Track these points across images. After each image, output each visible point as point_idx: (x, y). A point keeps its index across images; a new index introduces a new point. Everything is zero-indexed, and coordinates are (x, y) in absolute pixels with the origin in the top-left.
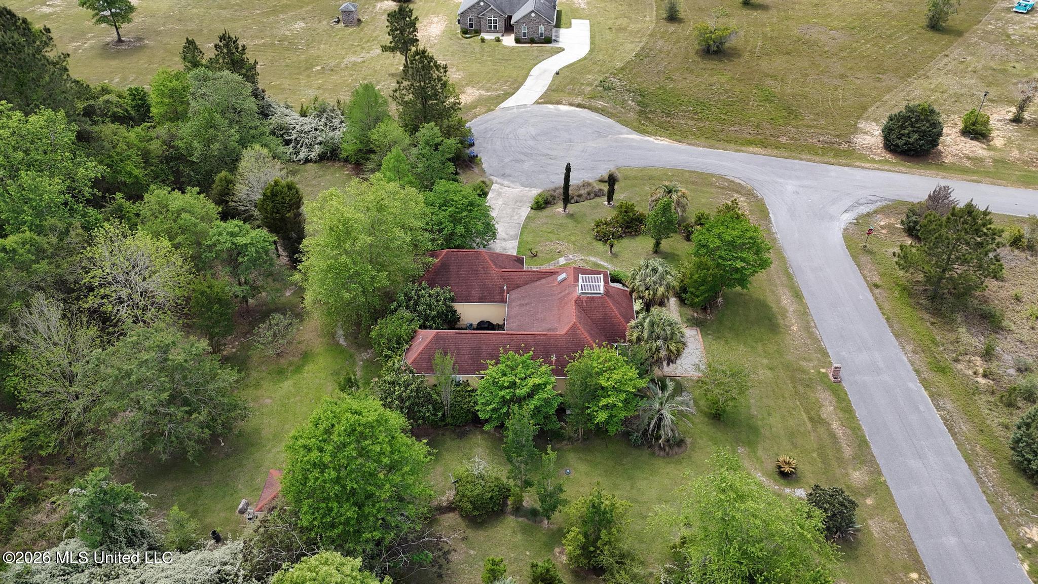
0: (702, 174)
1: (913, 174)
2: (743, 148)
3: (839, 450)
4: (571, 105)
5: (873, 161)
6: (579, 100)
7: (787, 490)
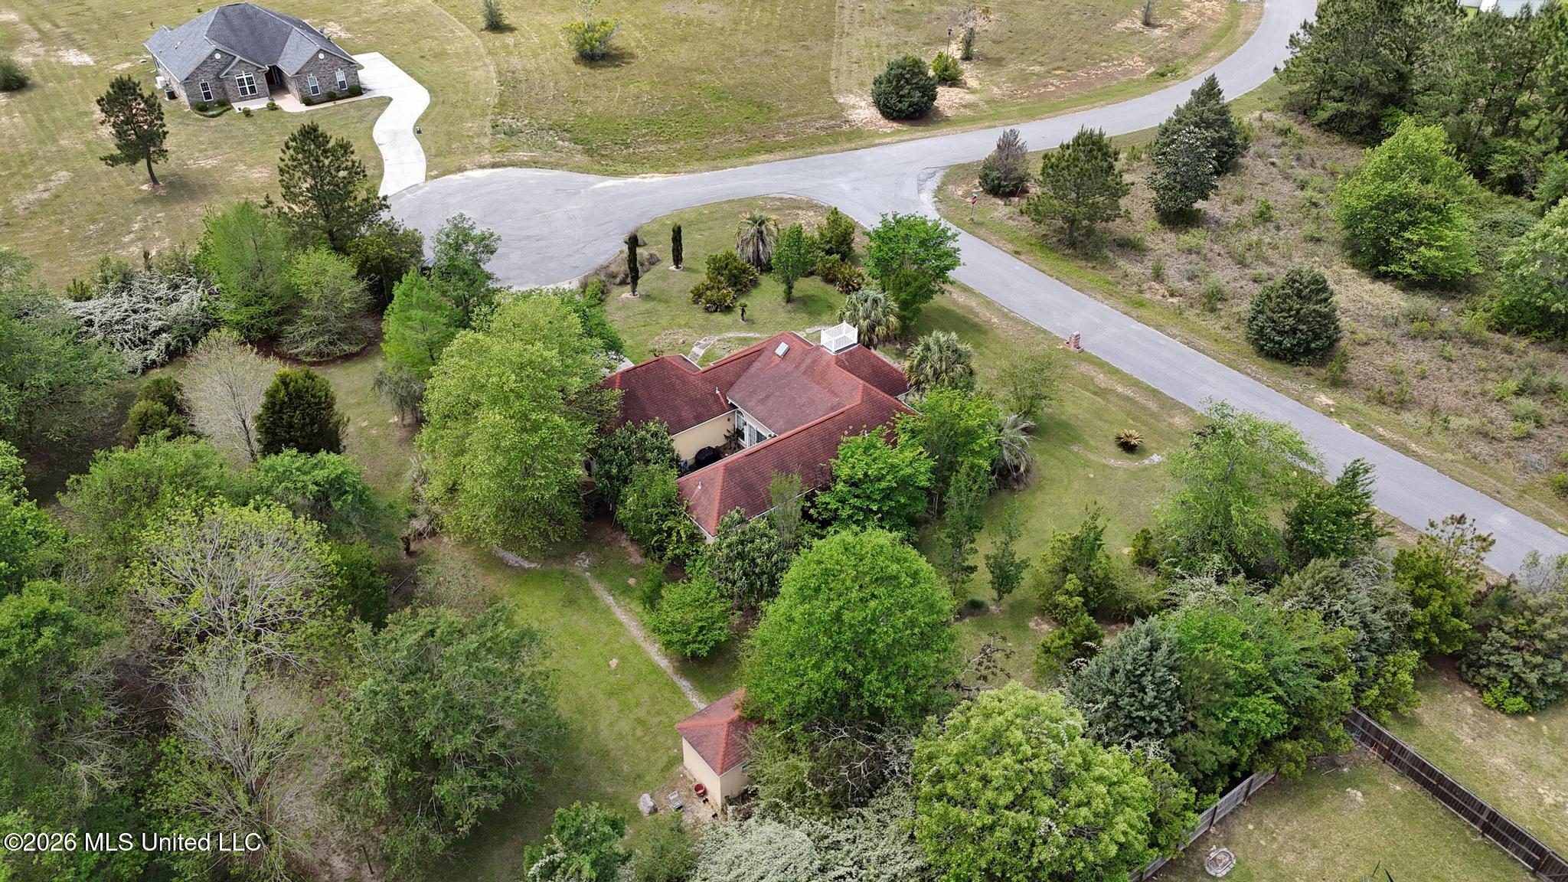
0: (740, 200)
1: (935, 136)
2: (751, 160)
3: (1144, 408)
4: (482, 167)
5: (886, 135)
6: (487, 158)
7: (1147, 462)
